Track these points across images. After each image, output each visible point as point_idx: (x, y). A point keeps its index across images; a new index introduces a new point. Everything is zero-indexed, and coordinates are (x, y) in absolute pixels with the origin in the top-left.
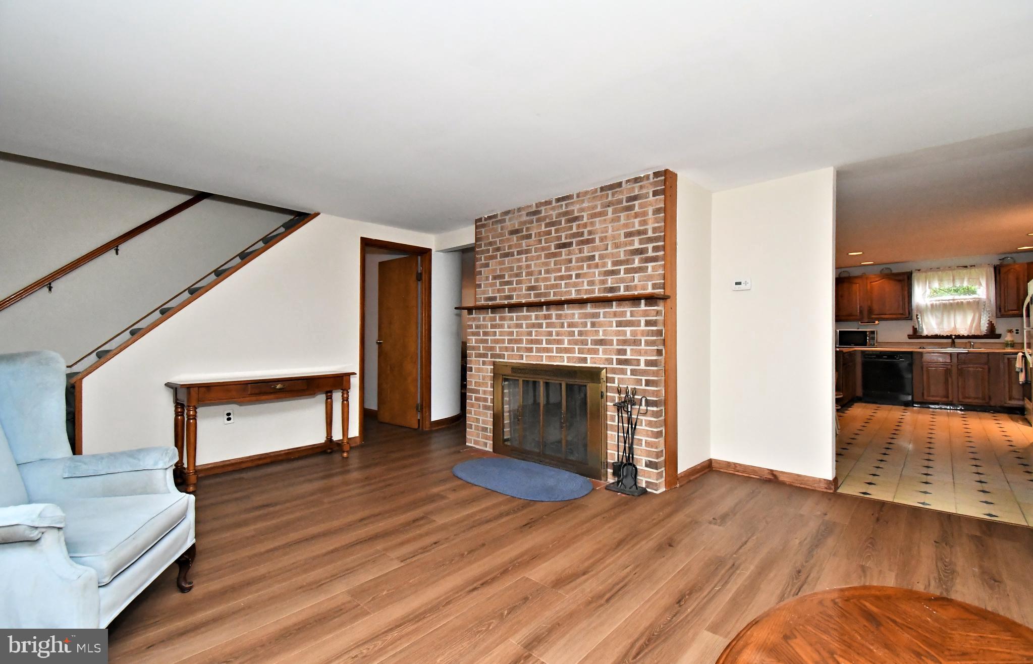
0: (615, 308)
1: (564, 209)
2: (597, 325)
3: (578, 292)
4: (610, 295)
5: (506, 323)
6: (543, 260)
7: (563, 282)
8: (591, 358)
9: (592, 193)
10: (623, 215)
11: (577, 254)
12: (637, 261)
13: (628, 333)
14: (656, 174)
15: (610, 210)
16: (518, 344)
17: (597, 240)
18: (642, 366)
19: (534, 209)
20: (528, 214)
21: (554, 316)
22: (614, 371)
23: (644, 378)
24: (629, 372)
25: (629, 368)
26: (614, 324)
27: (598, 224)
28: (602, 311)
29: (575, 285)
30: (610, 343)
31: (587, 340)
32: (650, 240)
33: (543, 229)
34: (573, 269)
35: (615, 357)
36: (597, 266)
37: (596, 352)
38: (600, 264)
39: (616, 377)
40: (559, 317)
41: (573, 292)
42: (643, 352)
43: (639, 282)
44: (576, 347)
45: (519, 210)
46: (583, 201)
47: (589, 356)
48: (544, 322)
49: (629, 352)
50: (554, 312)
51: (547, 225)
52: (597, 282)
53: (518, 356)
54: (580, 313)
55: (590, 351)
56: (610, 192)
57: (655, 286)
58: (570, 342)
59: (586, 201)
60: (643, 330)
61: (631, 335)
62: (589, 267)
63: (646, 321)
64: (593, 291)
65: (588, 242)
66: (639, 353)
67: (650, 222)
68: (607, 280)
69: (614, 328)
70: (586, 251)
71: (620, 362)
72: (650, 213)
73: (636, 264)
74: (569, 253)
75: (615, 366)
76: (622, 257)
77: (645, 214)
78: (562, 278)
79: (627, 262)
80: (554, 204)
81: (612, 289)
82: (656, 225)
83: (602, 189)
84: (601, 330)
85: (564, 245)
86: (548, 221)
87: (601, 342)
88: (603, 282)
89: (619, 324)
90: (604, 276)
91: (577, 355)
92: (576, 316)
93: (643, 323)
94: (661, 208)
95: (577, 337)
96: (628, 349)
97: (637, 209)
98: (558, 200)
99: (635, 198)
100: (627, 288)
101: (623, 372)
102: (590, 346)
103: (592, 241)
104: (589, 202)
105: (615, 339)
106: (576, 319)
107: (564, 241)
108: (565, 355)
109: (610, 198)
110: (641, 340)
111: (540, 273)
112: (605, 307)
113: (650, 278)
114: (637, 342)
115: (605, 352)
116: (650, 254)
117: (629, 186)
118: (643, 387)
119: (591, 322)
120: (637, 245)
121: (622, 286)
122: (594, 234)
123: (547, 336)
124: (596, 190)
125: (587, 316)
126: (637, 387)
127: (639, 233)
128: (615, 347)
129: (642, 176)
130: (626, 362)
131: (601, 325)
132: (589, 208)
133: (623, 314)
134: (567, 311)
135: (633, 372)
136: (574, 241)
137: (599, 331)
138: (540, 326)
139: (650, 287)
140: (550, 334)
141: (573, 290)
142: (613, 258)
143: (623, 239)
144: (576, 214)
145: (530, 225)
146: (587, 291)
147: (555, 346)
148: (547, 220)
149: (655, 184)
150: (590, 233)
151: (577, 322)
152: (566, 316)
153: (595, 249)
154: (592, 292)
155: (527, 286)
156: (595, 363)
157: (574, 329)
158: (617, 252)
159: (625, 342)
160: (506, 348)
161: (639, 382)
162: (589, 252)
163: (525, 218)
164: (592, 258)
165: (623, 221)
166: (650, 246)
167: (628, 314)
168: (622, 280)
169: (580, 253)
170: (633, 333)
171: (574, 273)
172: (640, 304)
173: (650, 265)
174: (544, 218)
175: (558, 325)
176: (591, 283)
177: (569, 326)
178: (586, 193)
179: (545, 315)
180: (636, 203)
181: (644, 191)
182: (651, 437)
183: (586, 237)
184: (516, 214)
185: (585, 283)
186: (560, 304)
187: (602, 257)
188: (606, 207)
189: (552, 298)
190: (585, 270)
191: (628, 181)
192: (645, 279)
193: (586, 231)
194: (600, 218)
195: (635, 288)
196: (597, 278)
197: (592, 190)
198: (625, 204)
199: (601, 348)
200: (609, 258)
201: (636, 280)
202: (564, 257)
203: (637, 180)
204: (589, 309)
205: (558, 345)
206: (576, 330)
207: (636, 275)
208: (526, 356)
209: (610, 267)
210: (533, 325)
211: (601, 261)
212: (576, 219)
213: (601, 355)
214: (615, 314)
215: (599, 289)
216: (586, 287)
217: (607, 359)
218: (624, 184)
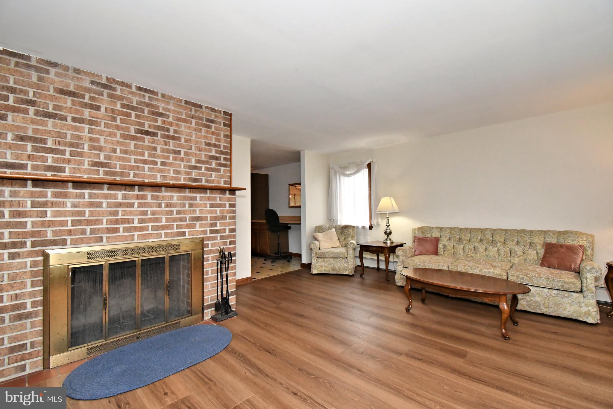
0: (208, 194)
1: (147, 100)
2: (194, 206)
3: (164, 177)
4: (194, 184)
5: (69, 202)
6: (118, 138)
7: (146, 166)
8: (189, 231)
9: (177, 101)
10: (204, 129)
11: (162, 145)
12: (214, 164)
13: (218, 212)
14: (225, 113)
15: (194, 121)
16: (92, 225)
17: (183, 140)
18: (227, 233)
19: (104, 81)
20: (92, 83)
21: (149, 197)
22: (208, 239)
23: (228, 240)
24: (219, 238)
25: (219, 235)
26: (208, 206)
27: (183, 127)
28: (198, 196)
29: (159, 171)
30: (205, 219)
31: (186, 218)
32: (222, 153)
33: (119, 107)
34: (158, 157)
35: (208, 229)
36: (182, 160)
37: (194, 226)
38: (185, 159)
39: (210, 242)
40: (154, 198)
41: (159, 176)
42: (227, 224)
43: (215, 178)
44: (175, 224)
45: (77, 71)
46: (168, 103)
47: (187, 231)
48: (136, 203)
49: (218, 225)
50: (149, 194)
51: (123, 106)
52: (182, 172)
53: (94, 239)
54: (179, 196)
55: (188, 226)
56: (193, 108)
57: (225, 182)
58: (167, 220)
59: (171, 104)
60: (228, 210)
61: (220, 213)
62: (175, 159)
63: (229, 204)
64: (179, 179)
65: (173, 138)
66: (226, 224)
67: (222, 141)
68: (191, 172)
69: (209, 208)
70: (172, 145)
71: (212, 232)
72: (222, 136)
73: (214, 166)
74: (154, 142)
75: (209, 235)
76: (203, 158)
77: (218, 135)
78: (145, 162)
79: (207, 163)
80: (134, 89)
81: (195, 180)
82: (226, 144)
83: (186, 102)
84: (197, 209)
85: (147, 133)
86: (125, 102)
87: (198, 219)
88: (189, 173)
89: (212, 206)
90: (189, 169)
91: (175, 230)
92: (175, 198)
93: (227, 205)
94: (228, 135)
95: (175, 215)
96: (218, 222)
97: (213, 129)
98: (139, 89)
99: (212, 121)
100: (207, 181)
101: (215, 238)
102: (188, 222)
103: (179, 139)
104: (174, 107)
105: (209, 216)
106: (175, 200)
107: (146, 128)
108: (163, 232)
109: (193, 112)
110: (226, 216)
111: (114, 151)
112: (200, 193)
113: (222, 177)
114: (224, 218)
115: (201, 226)
116: (222, 161)
117: (208, 111)
118: (228, 246)
119: (189, 203)
120: (214, 154)
121: (204, 178)
122: (180, 134)
123: (140, 215)
124: (181, 101)
125: (185, 198)
126: (224, 247)
127: (215, 146)
128: (209, 221)
129: (217, 109)
130: (217, 231)
131: (197, 206)
132: (174, 112)
133: (215, 199)
134: (164, 193)
135: (222, 238)
136: (159, 133)
137: (196, 210)
138: (132, 205)
139: (222, 183)
140: (145, 213)
141: (159, 175)
142: (196, 157)
143: (203, 146)
144: (161, 111)
145: (97, 96)
146: (172, 178)
147: (150, 225)
148: (124, 101)
149: (225, 119)
150: (175, 132)
151: (176, 203)
152: (164, 198)
153: (180, 146)
154: (178, 180)
155: (92, 161)
156: (193, 235)
157: (172, 209)
158: (199, 154)
159: (216, 218)
160: (70, 231)
161: (225, 243)
162: (174, 147)
163: (87, 85)
164: (179, 152)
165: (203, 133)
166: (222, 156)
167: (218, 199)
168: (203, 175)
169: (166, 144)
170: (221, 212)
171: (159, 161)
172: (226, 193)
173: (222, 169)
174: (121, 98)
175: (154, 205)
176: (177, 172)
177: (167, 206)
178: (171, 98)
179: (137, 195)
180: (213, 125)
181: (218, 120)
182: (232, 277)
183: (171, 133)
184: (71, 73)
185: (172, 171)
186: (156, 187)
187: (186, 154)
188: (190, 117)
189: (131, 178)
190: (171, 160)
191: (207, 107)
192: (219, 177)
193: (172, 129)
194: (185, 124)
195: (213, 181)
196: (183, 169)
197: (177, 98)
198: (205, 122)
199: (198, 223)
200: (193, 156)
201: (213, 176)
202: (147, 143)
203: (213, 110)
204: (187, 193)
205: (154, 223)
206: (175, 210)
207: (213, 173)
208: (108, 238)
209: (193, 163)
210: (120, 205)
211: (185, 157)
212: (161, 115)
213: (198, 229)
214: (209, 199)
215: (184, 178)
216: (172, 174)
217: (202, 231)
218: (204, 108)
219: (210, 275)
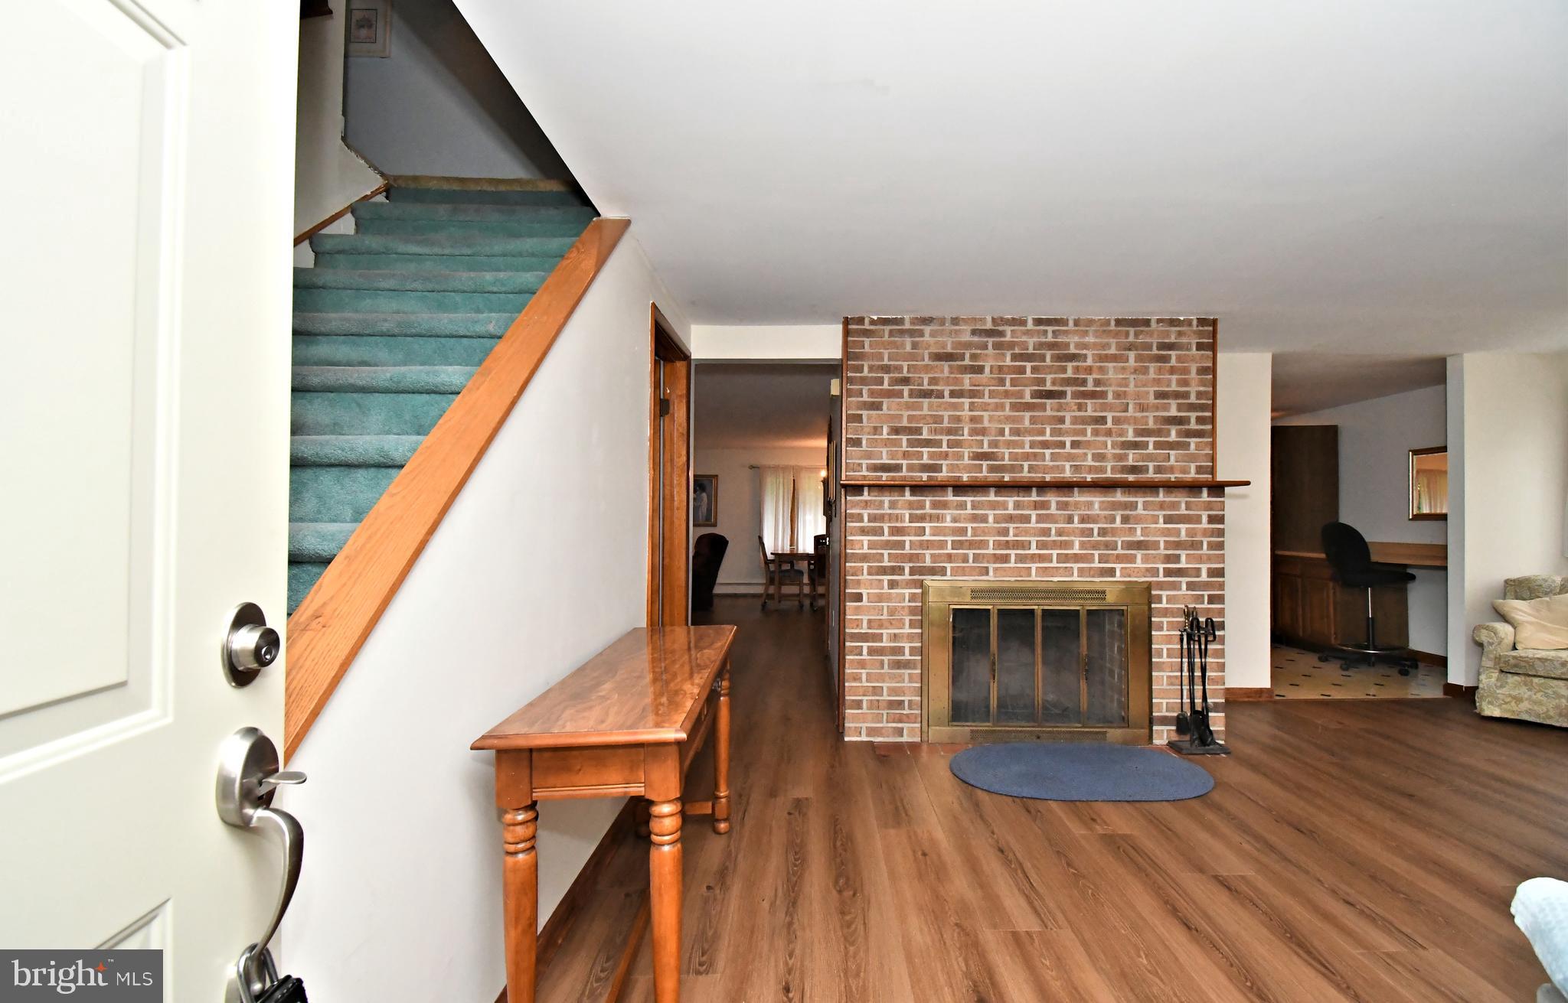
0: (1162, 496)
1: (1050, 338)
2: (1131, 521)
3: (1076, 469)
4: (1131, 478)
5: (948, 514)
6: (1008, 412)
7: (1048, 452)
8: (1122, 568)
9: (1101, 325)
10: (1152, 367)
11: (1074, 411)
12: (1173, 433)
13: (1183, 533)
14: (1202, 322)
15: (1132, 355)
16: (975, 549)
17: (1110, 395)
18: (1204, 577)
19: (989, 326)
20: (974, 332)
21: (1054, 505)
22: (1161, 586)
23: (1206, 593)
24: (1184, 586)
25: (1184, 580)
26: (1161, 520)
27: (1112, 372)
28: (1140, 500)
29: (1070, 457)
30: (1155, 545)
31: (1116, 542)
32: (1192, 407)
33: (1008, 362)
34: (1067, 433)
35: (1161, 567)
36: (1109, 433)
37: (1132, 559)
38: (1114, 431)
39: (1164, 594)
40: (1063, 506)
41: (1068, 468)
42: (1205, 558)
43: (1176, 462)
44: (1096, 553)
45: (955, 321)
46: (1086, 333)
47: (1118, 566)
48: (1034, 514)
49: (1183, 558)
50: (1053, 498)
51: (1014, 357)
52: (1109, 456)
53: (977, 570)
54: (1103, 502)
55: (1119, 559)
56: (1132, 330)
57: (1199, 469)
58: (1083, 545)
59: (1091, 334)
60: (1205, 529)
61: (1187, 535)
62: (1096, 433)
63: (1209, 516)
64: (1103, 470)
65: (1093, 395)
66: (1200, 559)
67: (1193, 383)
68: (1126, 455)
69: (1161, 525)
70: (1091, 409)
71: (1168, 573)
72: (1194, 371)
73: (1173, 437)
74: (1060, 408)
75: (1161, 578)
76: (1151, 425)
77: (1186, 371)
78: (1045, 445)
79: (1158, 433)
80: (1030, 325)
81: (1134, 469)
82: (1202, 389)
83: (1119, 322)
84: (1139, 528)
85: (1050, 395)
86: (1017, 351)
87: (1139, 545)
88: (1121, 458)
89: (1168, 520)
90: (1121, 449)
91: (1096, 565)
92: (1097, 506)
93: (1205, 519)
94: (1209, 367)
95: (1096, 538)
96: (1183, 554)
97: (1173, 362)
98: (1039, 322)
99: (1171, 347)
100: (1159, 470)
101: (1176, 586)
102: (1120, 551)
103: (1103, 395)
104: (1097, 337)
105: (1162, 540)
106: (1096, 510)
107: (1049, 387)
108: (1076, 566)
109: (1131, 338)
110: (1202, 542)
111: (1002, 432)
112: (1145, 495)
113: (1193, 458)
114: (1196, 545)
115: (1146, 559)
116: (1193, 425)
117: (1162, 328)
118: (1206, 605)
119: (1122, 515)
120: (1173, 412)
121: (1151, 465)
122: (1105, 385)
123: (1040, 536)
124: (1107, 322)
125: (1115, 506)
126: (1197, 606)
127: (1177, 395)
128: (1162, 551)
129: (1182, 318)
130: (1180, 572)
131: (1138, 520)
132: (1095, 345)
133: (1175, 506)
134: (1078, 497)
135: (1191, 586)
136: (1069, 390)
137: (1136, 528)
138: (1026, 519)
139: (1193, 470)
140: (1046, 532)
141: (1067, 465)
142: (1135, 423)
143: (1151, 399)
144: (1073, 350)
145: (979, 352)
146: (1091, 469)
147: (1055, 552)
148: (1016, 348)
149: (1200, 334)
150: (1097, 382)
151: (1098, 515)
152: (1077, 505)
153: (1105, 407)
154: (1101, 471)
155: (973, 452)
156: (1130, 576)
157: (1091, 526)
158: (1142, 417)
159: (1178, 545)
160: (950, 556)
161: (1199, 599)
162: (1095, 411)
163: (967, 337)
164: (1102, 420)
165: (1152, 375)
166: (1193, 415)
167: (1183, 506)
168: (1150, 458)
169: (1080, 410)
170: (1189, 532)
171: (1068, 440)
172: (1201, 492)
173: (1193, 441)
174: (1011, 345)
175: (1062, 519)
176: (1098, 457)
177: (1083, 520)
178: (1090, 322)
179: (1035, 502)
180: (1173, 353)
181: (1184, 340)
182: (1216, 671)
183: (1090, 387)
184: (948, 326)
185: (1090, 457)
186: (1064, 487)
187: (1117, 421)
188: (1125, 349)
189: (1025, 475)
190: (1089, 437)
191: (1159, 321)
192: (1186, 458)
193: (1090, 379)
194: (1115, 364)
195: (1171, 470)
196: (1110, 450)
197: (1100, 319)
198: (1155, 351)
199: (1139, 554)
200: (1129, 424)
201: (1172, 458)
202: (1049, 413)
203: (1173, 322)
204: (1119, 496)
205: (1061, 549)
206: (1095, 527)
207: (1172, 452)
208: (996, 570)
209: (1130, 436)
210: (1011, 519)
211: (1115, 426)
212: (1073, 357)
213: (1139, 564)
214: (1162, 506)
215: (1113, 468)
216: (1090, 462)
217: (1147, 570)
218: (1153, 324)
219: (1165, 659)
